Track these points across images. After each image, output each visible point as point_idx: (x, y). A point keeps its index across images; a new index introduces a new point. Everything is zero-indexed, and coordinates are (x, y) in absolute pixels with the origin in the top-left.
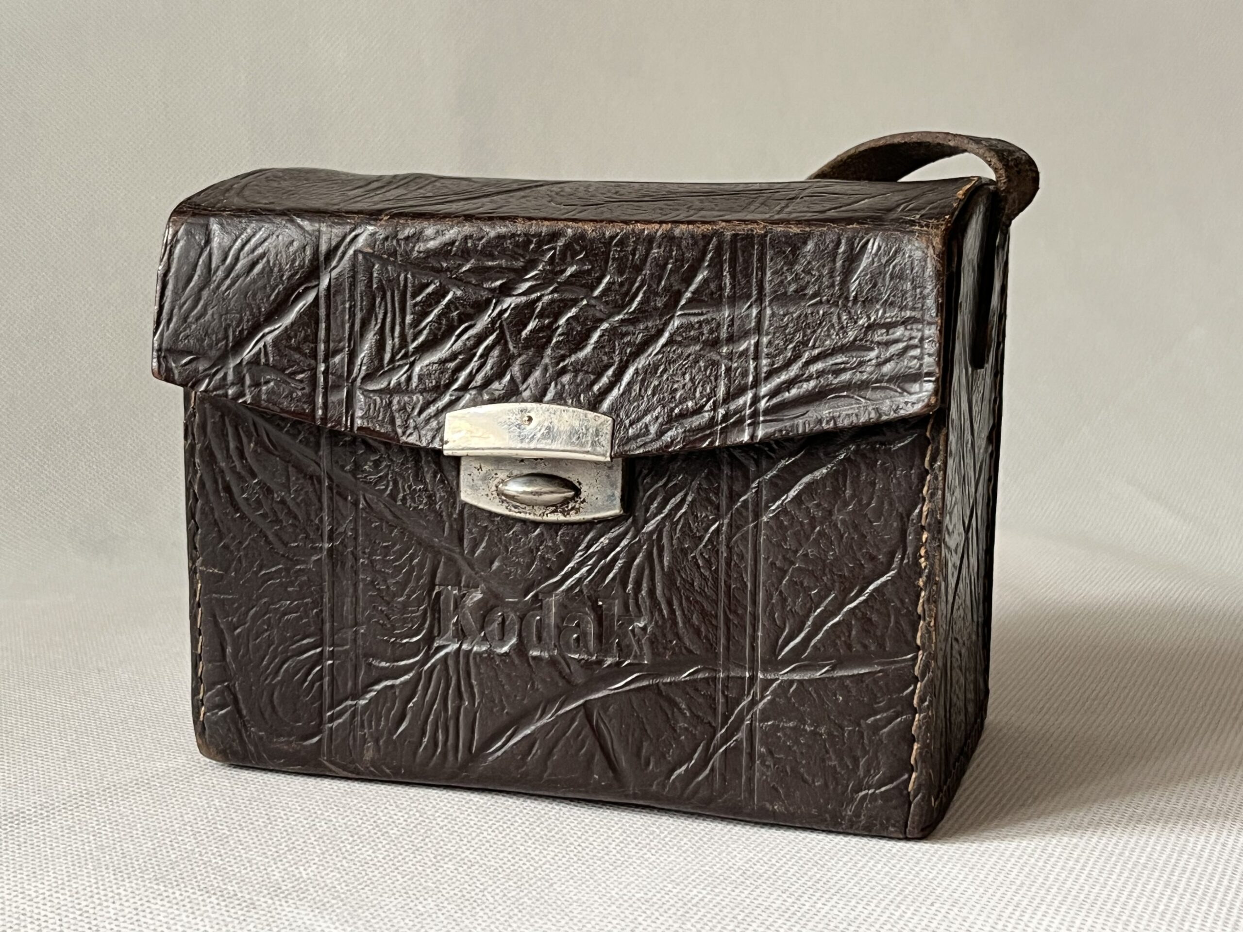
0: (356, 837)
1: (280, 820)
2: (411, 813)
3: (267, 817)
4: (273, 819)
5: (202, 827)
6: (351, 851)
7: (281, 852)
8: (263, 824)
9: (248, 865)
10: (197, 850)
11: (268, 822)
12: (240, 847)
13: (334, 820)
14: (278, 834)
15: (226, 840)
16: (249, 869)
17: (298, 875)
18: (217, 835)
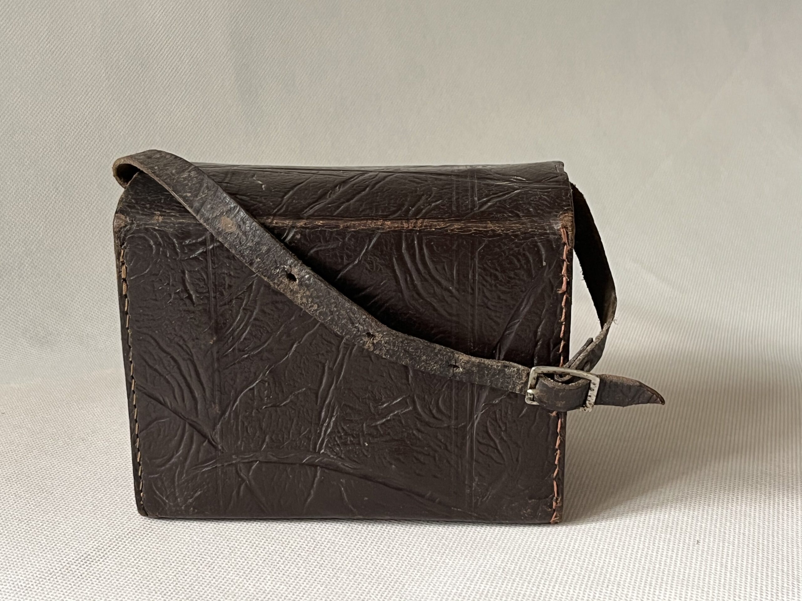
0: (284, 559)
1: (236, 549)
2: (308, 539)
3: (228, 548)
4: (232, 549)
5: (195, 558)
6: (285, 569)
7: (247, 572)
8: (228, 553)
9: (232, 583)
10: (199, 574)
11: (230, 551)
12: (223, 570)
13: (267, 547)
14: (239, 559)
15: (212, 566)
16: (234, 586)
17: (263, 589)
18: (205, 562)
